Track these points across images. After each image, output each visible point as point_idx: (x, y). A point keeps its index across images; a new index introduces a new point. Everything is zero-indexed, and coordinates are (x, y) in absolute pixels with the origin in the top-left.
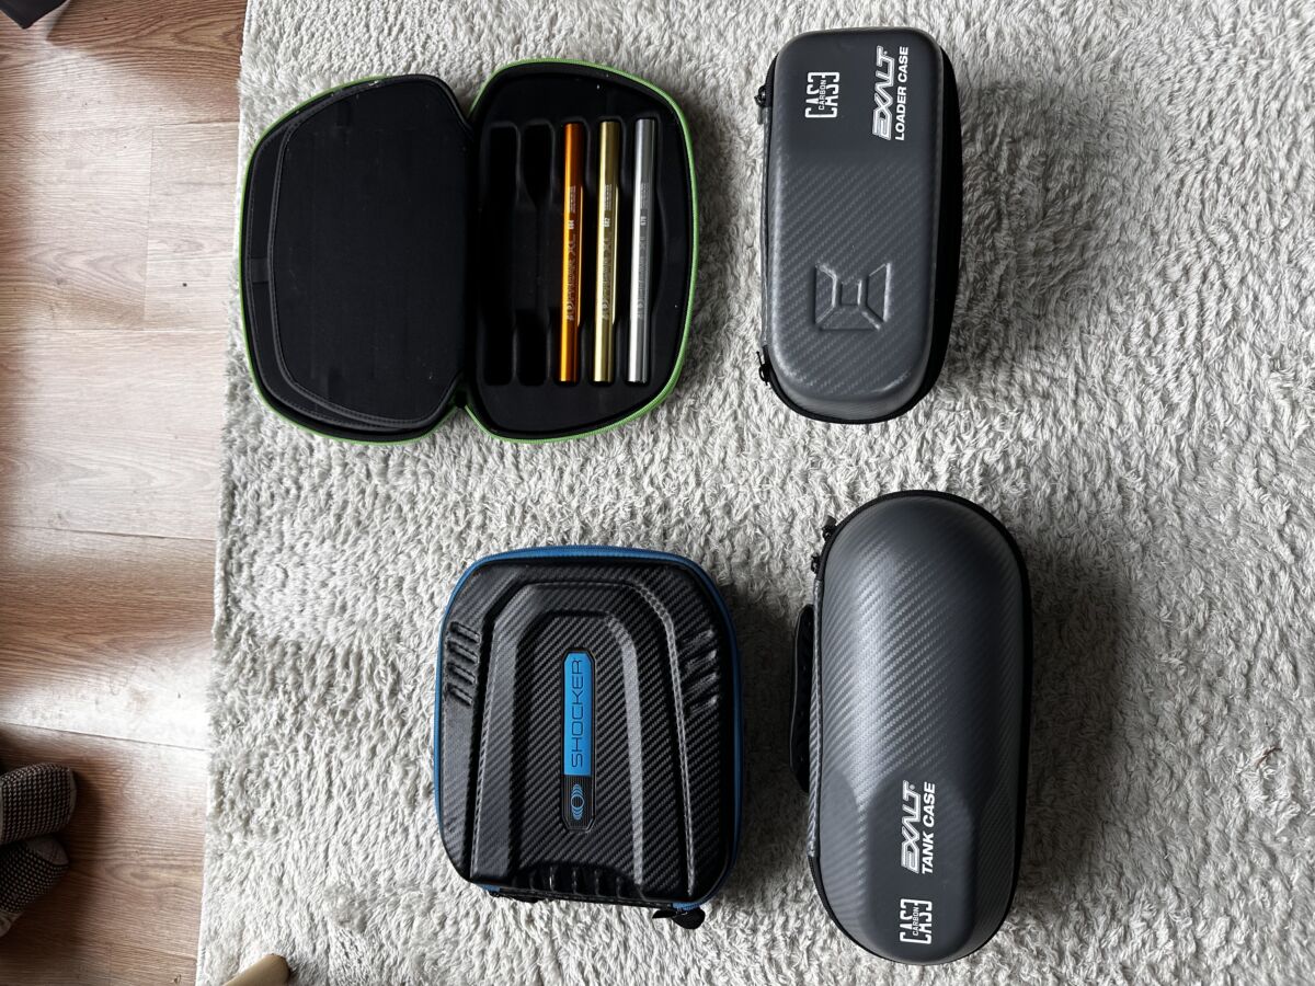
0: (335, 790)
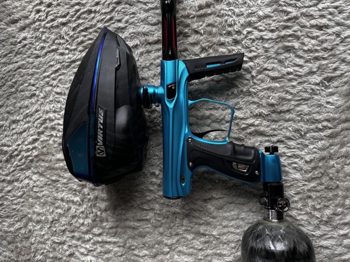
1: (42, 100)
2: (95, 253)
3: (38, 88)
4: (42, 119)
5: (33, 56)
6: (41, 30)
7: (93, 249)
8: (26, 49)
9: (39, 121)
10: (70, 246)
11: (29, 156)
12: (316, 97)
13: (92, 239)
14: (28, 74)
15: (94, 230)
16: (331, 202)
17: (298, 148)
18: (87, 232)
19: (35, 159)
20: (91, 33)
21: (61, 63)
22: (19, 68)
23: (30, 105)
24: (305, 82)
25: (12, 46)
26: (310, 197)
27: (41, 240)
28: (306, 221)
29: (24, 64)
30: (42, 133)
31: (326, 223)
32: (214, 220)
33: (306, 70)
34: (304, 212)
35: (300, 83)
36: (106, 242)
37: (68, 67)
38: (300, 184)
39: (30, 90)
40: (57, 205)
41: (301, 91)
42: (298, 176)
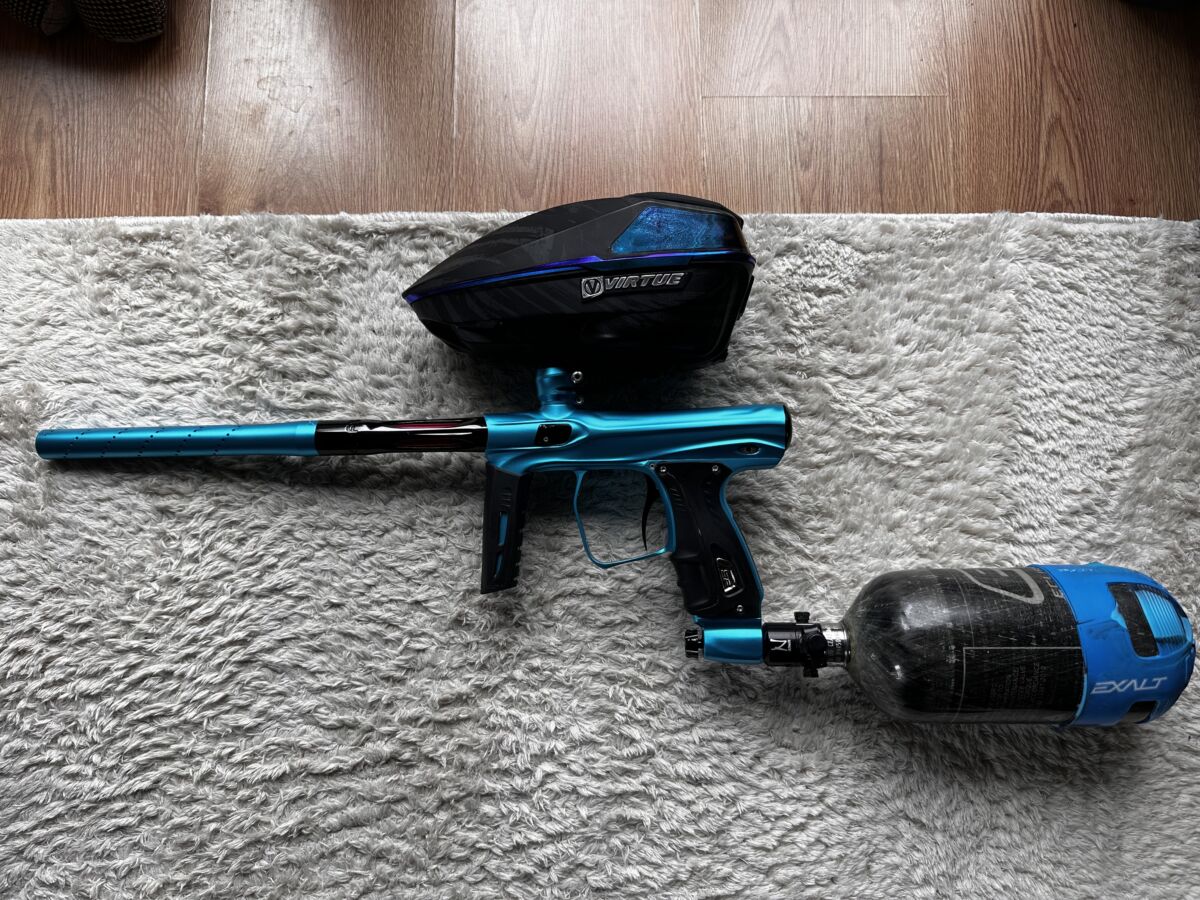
0: (158, 388)
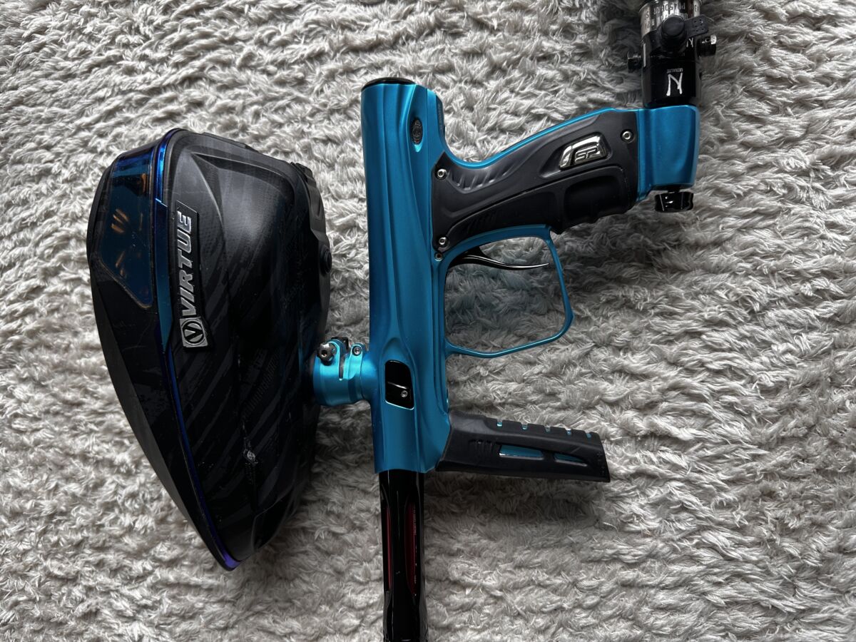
1: (65, 186)
2: (153, 615)
3: (58, 154)
4: (58, 234)
5: (57, 75)
6: (85, 8)
7: (149, 603)
8: (41, 55)
9: (49, 241)
10: (89, 589)
11: (12, 332)
12: (797, 208)
13: (150, 573)
14: (40, 120)
15: (158, 548)
16: (832, 513)
17: (742, 350)
18: (138, 554)
19: (28, 342)
20: (207, 21)
21: (124, 93)
22: (19, 102)
23: (33, 197)
24: (767, 166)
25: (9, 47)
26: (770, 495)
27: (15, 566)
28: (756, 563)
29: (31, 93)
30: (55, 272)
31: (817, 576)
32: (493, 545)
33: (773, 132)
34: (751, 539)
35: (755, 168)
36: (188, 587)
37: (140, 103)
38: (744, 455)
39: (39, 160)
40: (69, 470)
41: (755, 189)
42: (738, 429)
